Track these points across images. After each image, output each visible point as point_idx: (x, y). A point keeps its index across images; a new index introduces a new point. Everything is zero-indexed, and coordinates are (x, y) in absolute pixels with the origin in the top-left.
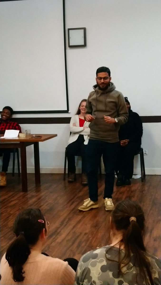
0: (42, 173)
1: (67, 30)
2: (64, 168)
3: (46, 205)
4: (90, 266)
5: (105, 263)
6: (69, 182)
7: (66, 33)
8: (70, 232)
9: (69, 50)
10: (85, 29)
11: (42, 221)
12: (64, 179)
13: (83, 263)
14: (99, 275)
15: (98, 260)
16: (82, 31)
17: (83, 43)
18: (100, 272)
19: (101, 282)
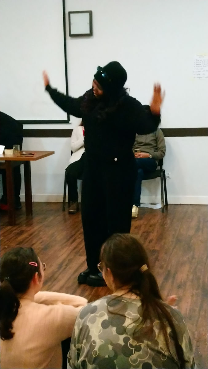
0: (34, 201)
1: (68, 13)
2: (63, 194)
3: (40, 243)
4: (89, 322)
5: (106, 317)
6: (70, 213)
7: (66, 17)
10: (90, 13)
11: (35, 264)
12: (64, 210)
13: (80, 320)
14: (99, 332)
16: (87, 15)
17: (88, 32)
18: (101, 329)
19: (102, 342)
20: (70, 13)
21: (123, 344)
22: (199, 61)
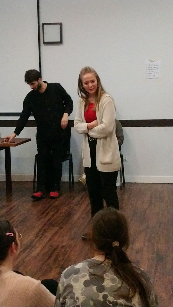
0: (13, 180)
1: (42, 25)
4: (73, 281)
5: (87, 278)
7: (41, 28)
8: (45, 245)
9: (43, 47)
10: (61, 24)
11: (11, 234)
13: (64, 279)
14: (82, 290)
15: (80, 275)
16: (58, 26)
17: (59, 40)
18: (83, 288)
19: (85, 298)
20: (43, 24)
21: (102, 300)
22: (150, 64)
